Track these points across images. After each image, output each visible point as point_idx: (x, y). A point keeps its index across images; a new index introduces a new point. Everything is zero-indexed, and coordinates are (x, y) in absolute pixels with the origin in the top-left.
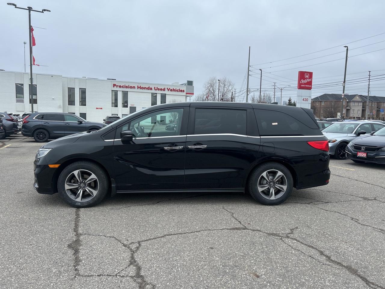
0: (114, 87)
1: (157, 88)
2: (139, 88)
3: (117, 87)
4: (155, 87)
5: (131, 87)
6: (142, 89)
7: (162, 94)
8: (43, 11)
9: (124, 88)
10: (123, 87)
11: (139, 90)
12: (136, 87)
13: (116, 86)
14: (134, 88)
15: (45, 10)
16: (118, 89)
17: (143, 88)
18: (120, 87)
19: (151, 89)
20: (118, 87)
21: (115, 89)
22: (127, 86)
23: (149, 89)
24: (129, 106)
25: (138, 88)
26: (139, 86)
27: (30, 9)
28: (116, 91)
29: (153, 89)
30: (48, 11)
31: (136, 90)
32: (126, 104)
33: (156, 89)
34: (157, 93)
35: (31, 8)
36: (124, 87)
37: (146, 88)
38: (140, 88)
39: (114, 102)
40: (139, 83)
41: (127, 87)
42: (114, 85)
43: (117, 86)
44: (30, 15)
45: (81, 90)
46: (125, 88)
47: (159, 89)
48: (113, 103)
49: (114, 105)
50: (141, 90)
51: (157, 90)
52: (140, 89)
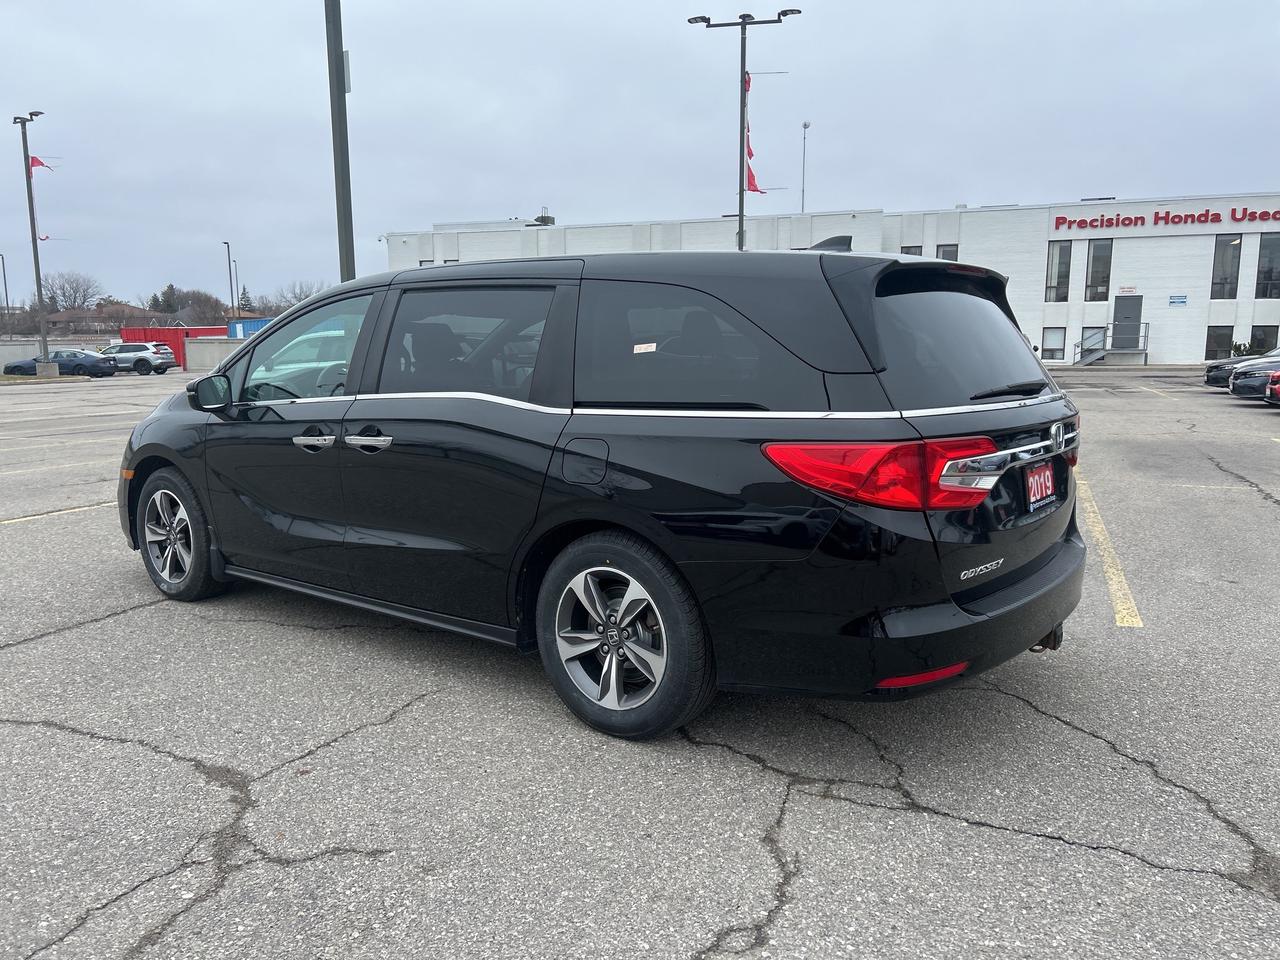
0: (1057, 228)
1: (1245, 210)
2: (1162, 223)
3: (1069, 227)
4: (1234, 211)
5: (1128, 222)
6: (1174, 222)
7: (1264, 236)
8: (782, 17)
9: (1099, 229)
10: (1095, 224)
11: (1162, 229)
12: (1150, 219)
13: (1066, 226)
14: (1139, 222)
15: (785, 13)
16: (1074, 233)
17: (1177, 220)
18: (1082, 224)
19: (1217, 218)
20: (1074, 226)
21: (1064, 234)
22: (1110, 221)
23: (1206, 221)
24: (1113, 293)
25: (1156, 223)
26: (1162, 214)
27: (746, 20)
28: (1064, 244)
29: (1225, 215)
30: (793, 12)
31: (1149, 228)
32: (1101, 289)
33: (1239, 215)
34: (1241, 234)
35: (749, 16)
36: (1099, 223)
37: (1193, 216)
38: (1167, 219)
39: (1054, 283)
40: (1161, 203)
41: (1110, 223)
42: (1060, 221)
43: (1071, 223)
44: (744, 40)
45: (941, 250)
46: (1102, 226)
47: (1253, 217)
48: (1051, 287)
49: (1053, 294)
50: (1172, 229)
51: (1246, 222)
52: (1167, 223)
